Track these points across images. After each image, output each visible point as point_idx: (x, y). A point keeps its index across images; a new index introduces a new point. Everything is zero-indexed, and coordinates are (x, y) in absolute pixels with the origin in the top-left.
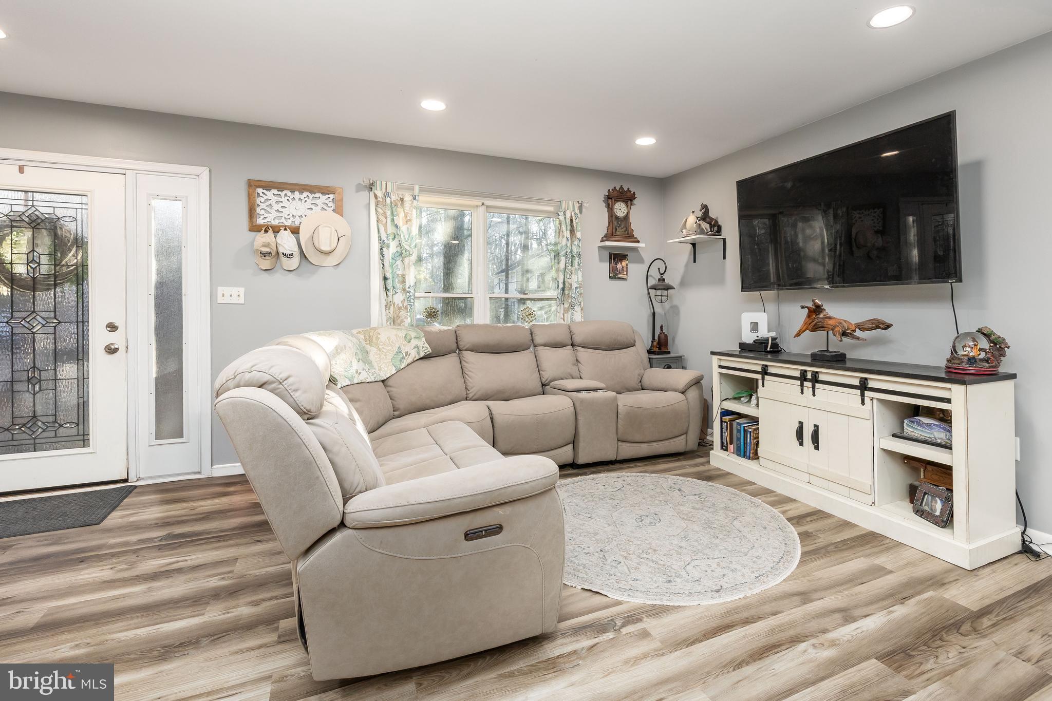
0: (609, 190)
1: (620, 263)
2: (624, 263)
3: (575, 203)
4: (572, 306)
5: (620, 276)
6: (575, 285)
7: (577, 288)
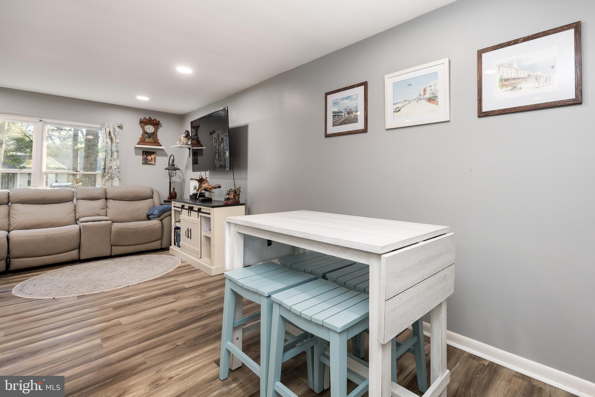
0: (141, 119)
1: (150, 156)
2: (153, 156)
3: (114, 124)
4: (111, 178)
5: (150, 163)
6: (114, 167)
7: (115, 169)
